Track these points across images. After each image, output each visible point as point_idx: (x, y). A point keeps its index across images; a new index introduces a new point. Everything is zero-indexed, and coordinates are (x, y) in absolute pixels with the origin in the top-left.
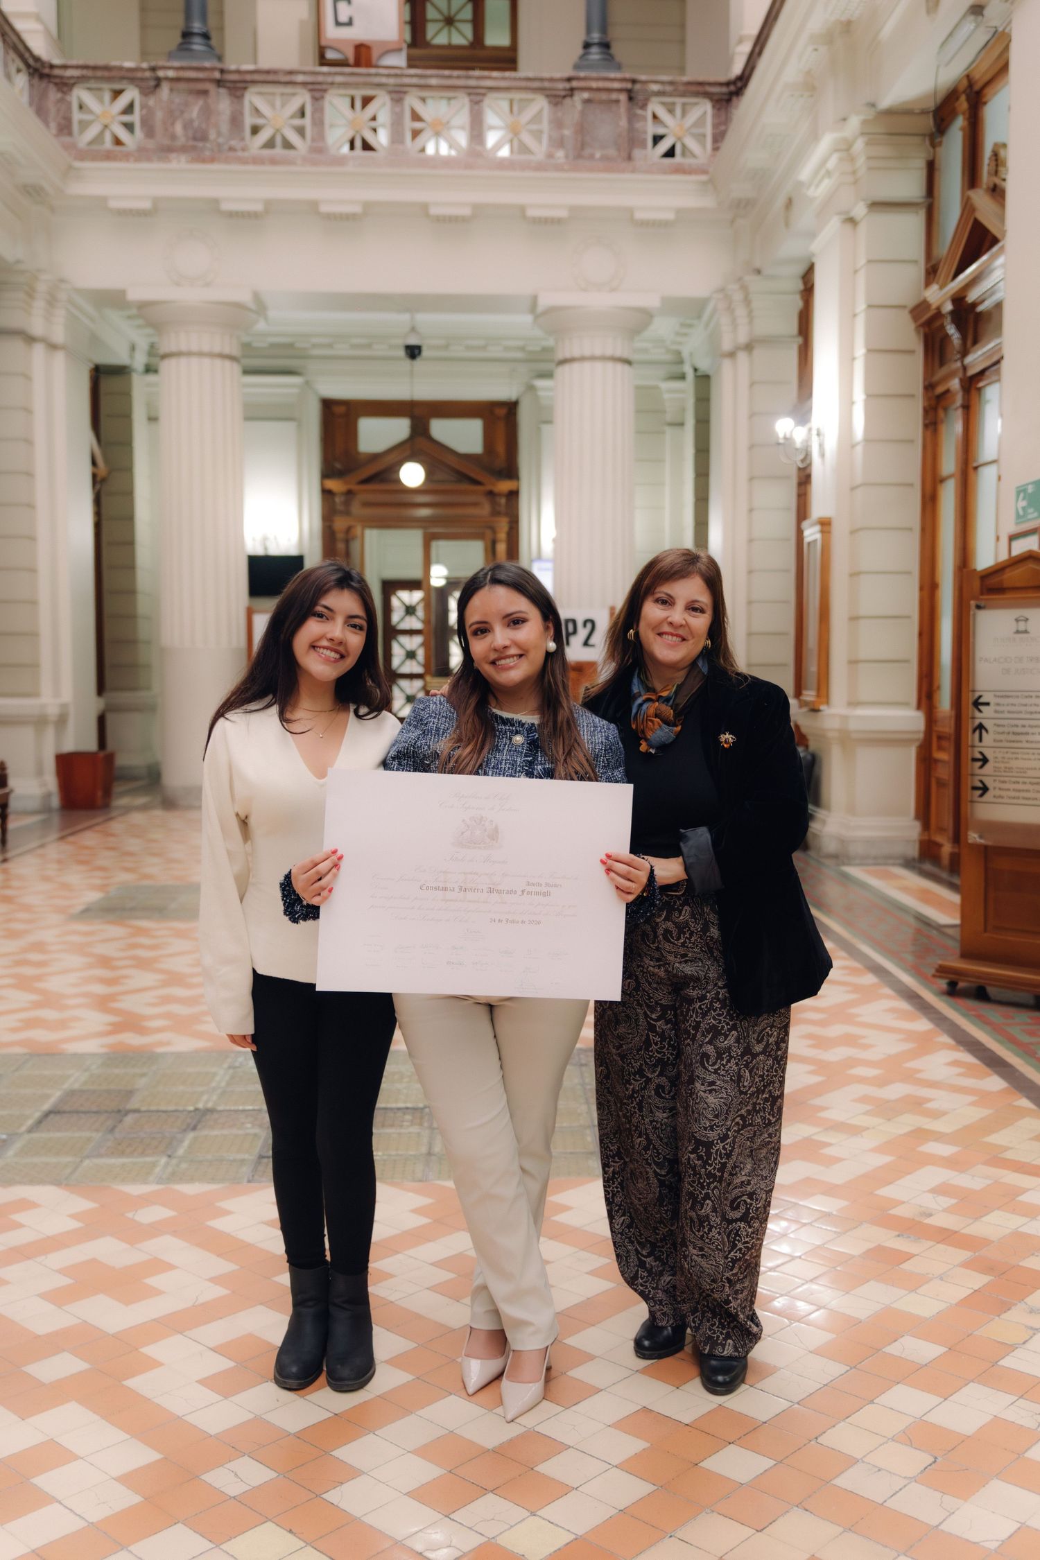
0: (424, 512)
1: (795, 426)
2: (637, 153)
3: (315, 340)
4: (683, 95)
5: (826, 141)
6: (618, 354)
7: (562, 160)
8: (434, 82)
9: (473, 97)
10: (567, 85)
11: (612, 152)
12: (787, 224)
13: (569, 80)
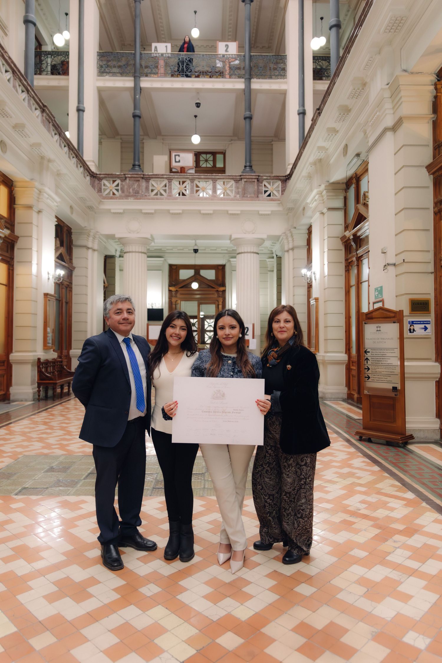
0: (198, 296)
1: (307, 271)
2: (260, 195)
3: (167, 248)
4: (273, 180)
5: (315, 192)
6: (255, 251)
7: (239, 198)
8: (202, 177)
9: (213, 181)
10: (240, 177)
11: (253, 195)
12: (303, 215)
13: (240, 176)
